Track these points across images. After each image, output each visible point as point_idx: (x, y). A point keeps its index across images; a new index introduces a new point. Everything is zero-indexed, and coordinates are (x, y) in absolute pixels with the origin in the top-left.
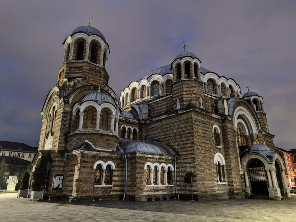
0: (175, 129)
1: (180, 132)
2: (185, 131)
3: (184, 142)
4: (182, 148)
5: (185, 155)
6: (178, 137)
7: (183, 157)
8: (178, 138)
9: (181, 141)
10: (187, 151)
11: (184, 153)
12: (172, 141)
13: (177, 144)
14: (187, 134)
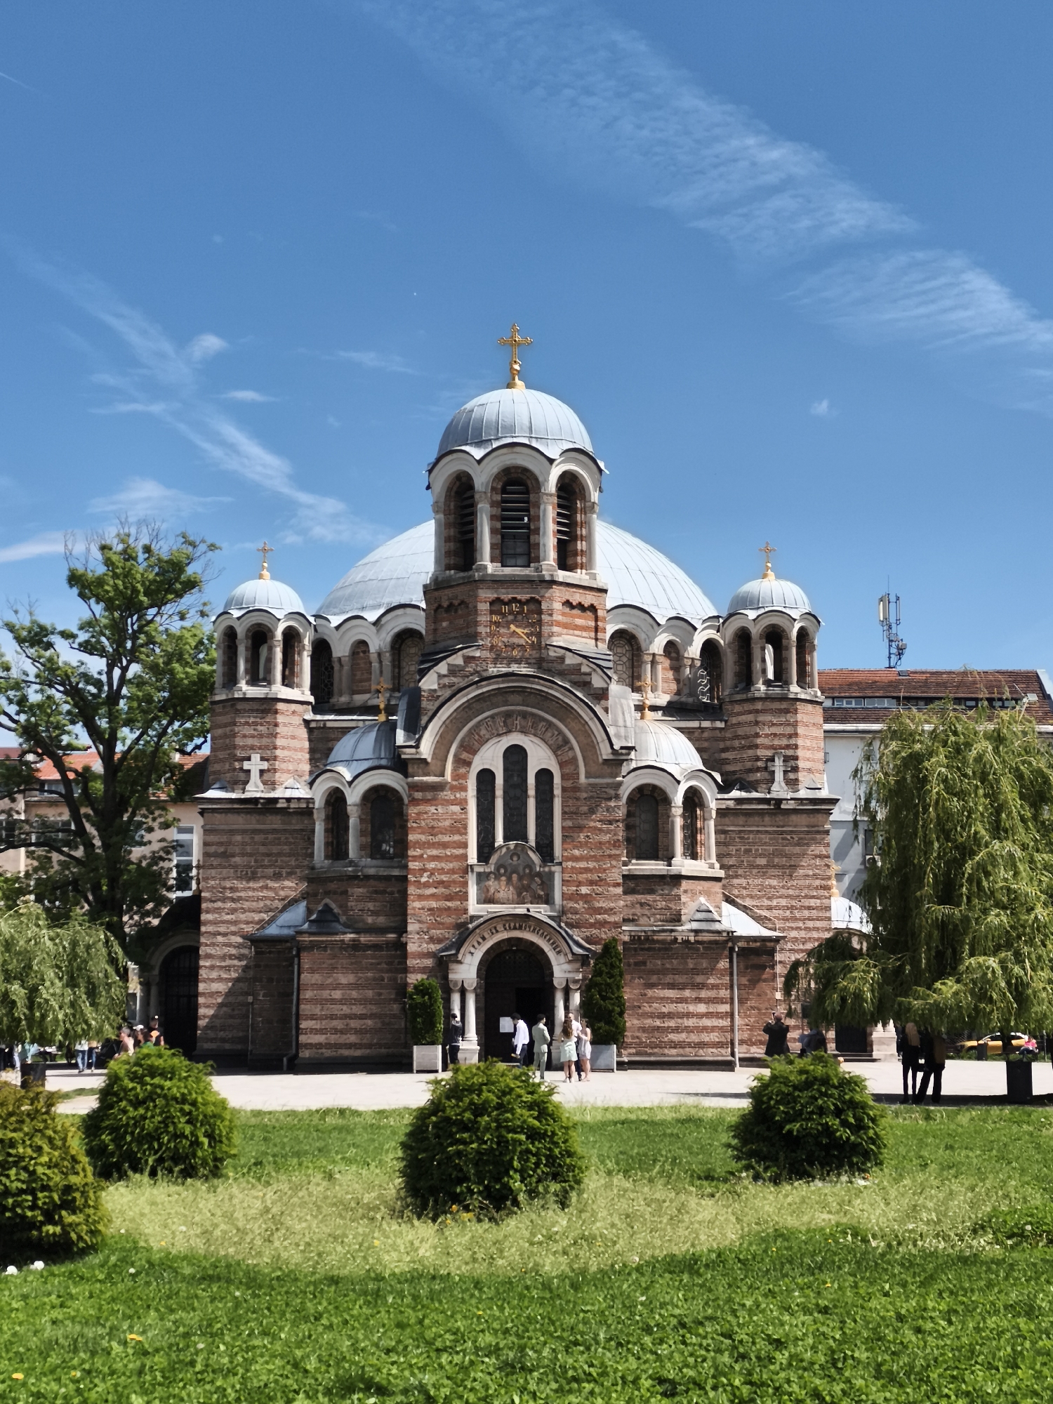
3: (795, 903)
9: (782, 897)
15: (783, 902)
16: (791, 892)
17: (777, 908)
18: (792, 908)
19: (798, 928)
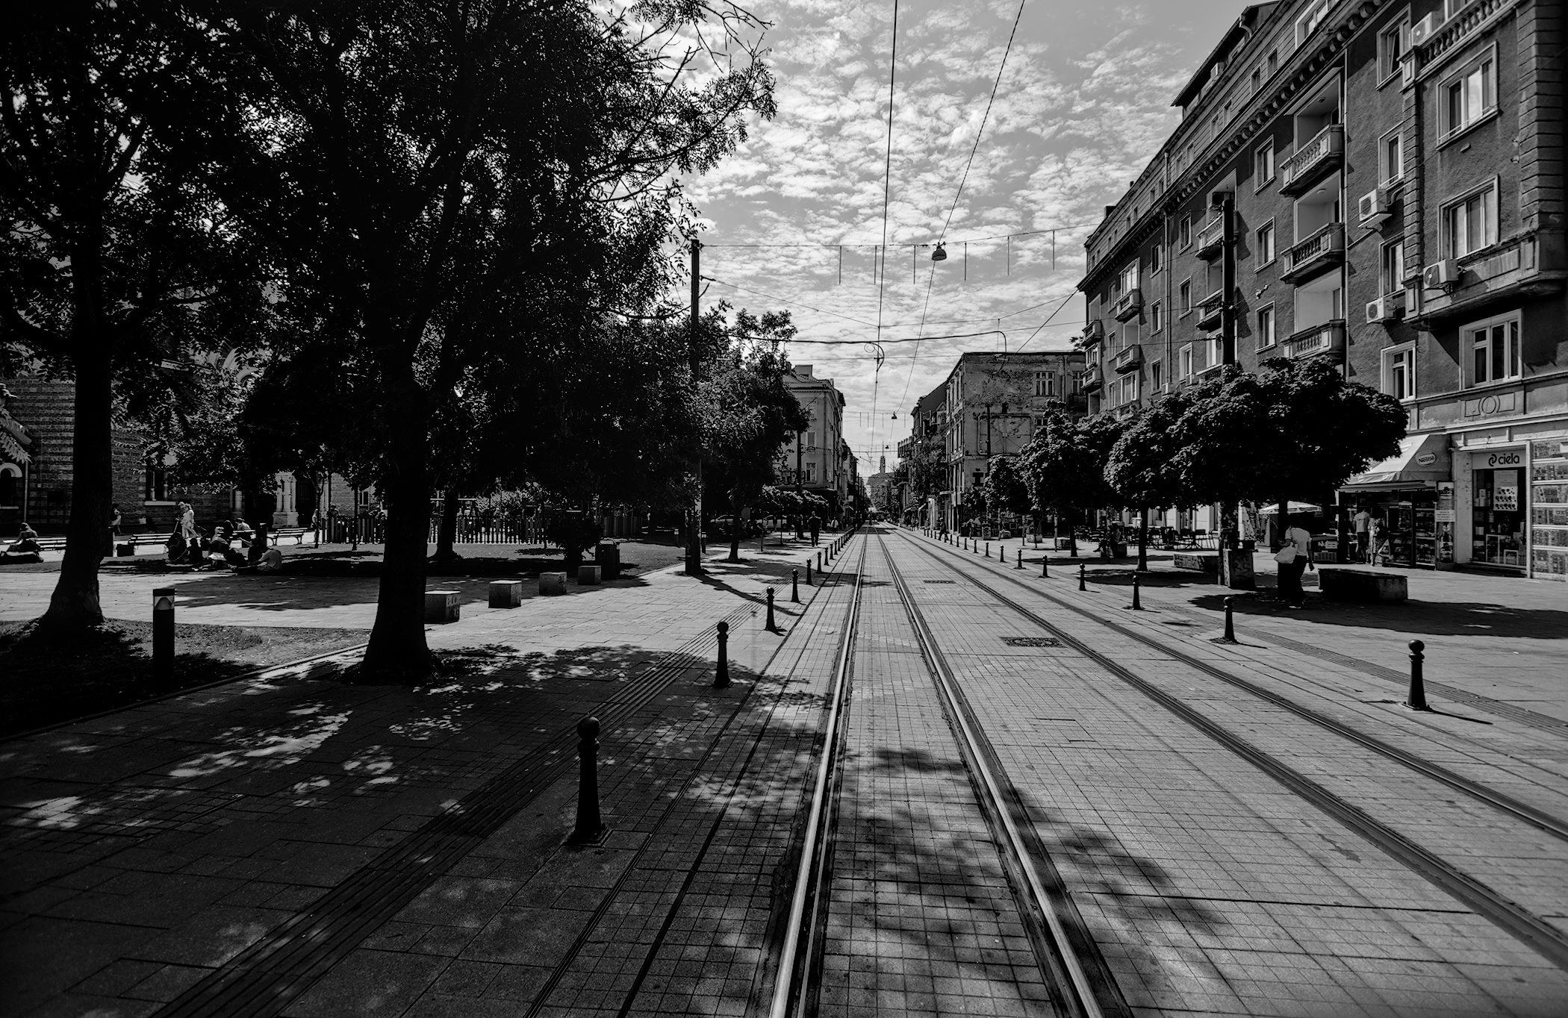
0: (33, 386)
1: (48, 394)
2: (61, 394)
3: (54, 419)
4: (49, 431)
5: (55, 445)
6: (42, 405)
7: (50, 450)
8: (39, 408)
9: (46, 415)
10: (63, 438)
11: (54, 442)
12: (21, 412)
13: (35, 419)
14: (64, 400)
15: (47, 419)
16: (52, 411)
17: (43, 423)
18: (54, 423)
19: (56, 438)
